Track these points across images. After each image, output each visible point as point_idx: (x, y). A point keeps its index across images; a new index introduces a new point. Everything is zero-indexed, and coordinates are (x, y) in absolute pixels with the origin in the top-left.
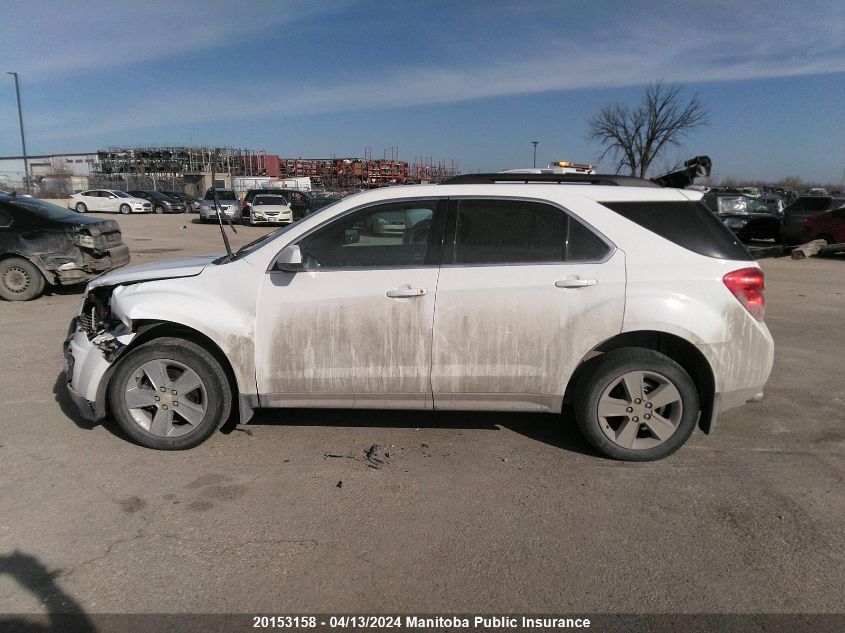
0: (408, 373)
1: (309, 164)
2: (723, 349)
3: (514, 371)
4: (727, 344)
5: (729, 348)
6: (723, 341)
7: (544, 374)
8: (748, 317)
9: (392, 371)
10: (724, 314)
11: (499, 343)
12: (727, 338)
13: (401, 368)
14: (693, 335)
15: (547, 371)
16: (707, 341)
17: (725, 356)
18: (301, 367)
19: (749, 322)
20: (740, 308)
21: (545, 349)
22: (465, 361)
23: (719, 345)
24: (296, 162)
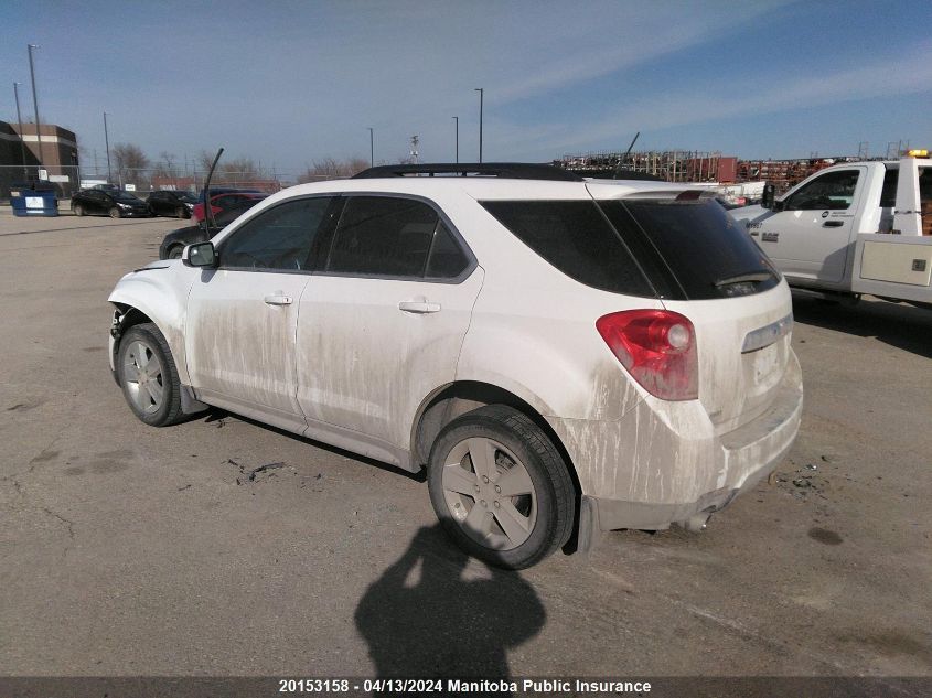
0: (281, 388)
1: (777, 165)
2: (586, 430)
3: (362, 408)
4: (594, 424)
5: (597, 430)
6: (587, 417)
7: (388, 418)
8: (631, 387)
9: (270, 385)
10: (593, 376)
11: (348, 371)
12: (593, 413)
13: (276, 382)
14: (538, 400)
15: (391, 416)
16: (558, 413)
17: (590, 442)
18: (214, 368)
19: (634, 396)
20: (620, 371)
21: (388, 386)
22: (323, 387)
23: (580, 424)
24: (761, 164)
